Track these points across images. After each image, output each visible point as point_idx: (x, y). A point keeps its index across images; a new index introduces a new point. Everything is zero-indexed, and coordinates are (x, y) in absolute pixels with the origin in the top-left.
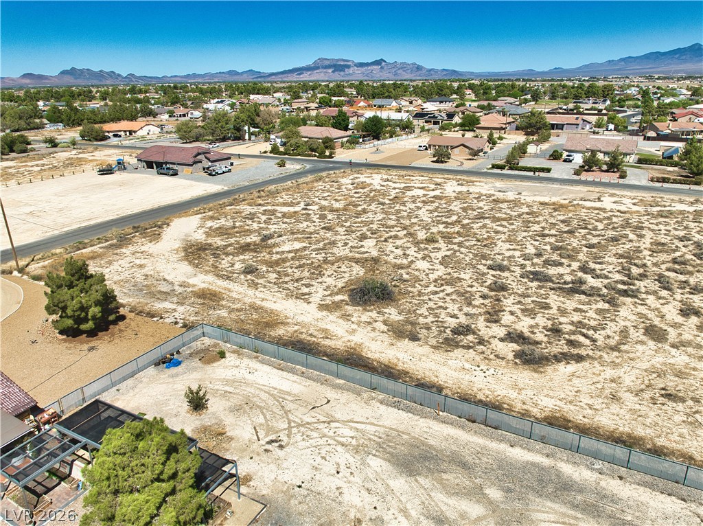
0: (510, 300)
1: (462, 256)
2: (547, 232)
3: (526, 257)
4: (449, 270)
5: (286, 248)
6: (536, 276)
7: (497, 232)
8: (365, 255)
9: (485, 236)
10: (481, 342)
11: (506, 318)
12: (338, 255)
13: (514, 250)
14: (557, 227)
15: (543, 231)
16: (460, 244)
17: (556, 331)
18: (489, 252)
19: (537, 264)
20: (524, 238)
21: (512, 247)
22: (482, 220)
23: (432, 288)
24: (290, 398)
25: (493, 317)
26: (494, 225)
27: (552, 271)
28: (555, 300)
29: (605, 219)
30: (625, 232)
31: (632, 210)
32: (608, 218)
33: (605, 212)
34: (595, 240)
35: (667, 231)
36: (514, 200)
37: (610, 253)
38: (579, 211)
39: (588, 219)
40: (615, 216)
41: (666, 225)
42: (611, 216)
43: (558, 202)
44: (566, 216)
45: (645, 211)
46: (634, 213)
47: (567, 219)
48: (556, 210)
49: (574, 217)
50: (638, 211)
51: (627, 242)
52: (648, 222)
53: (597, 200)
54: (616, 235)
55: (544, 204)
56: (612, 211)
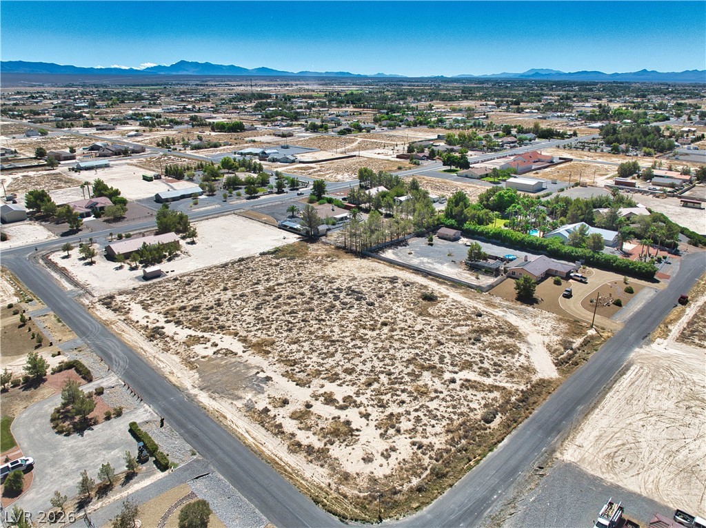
0: (382, 292)
1: (379, 312)
2: (315, 322)
3: (350, 308)
6: (359, 299)
7: (342, 326)
9: (353, 323)
10: (404, 283)
11: (390, 287)
13: (350, 313)
14: (303, 326)
15: (316, 324)
16: (372, 320)
17: (380, 282)
18: (364, 313)
19: (351, 304)
20: (334, 320)
22: (337, 339)
25: (393, 288)
26: (335, 333)
27: (350, 300)
28: (368, 290)
29: (261, 330)
30: (275, 317)
31: (224, 336)
32: (258, 330)
33: (246, 337)
34: (301, 314)
35: (250, 315)
36: (282, 361)
37: (312, 305)
38: (260, 340)
39: (272, 330)
40: (249, 331)
41: (239, 320)
42: (251, 332)
43: (254, 353)
44: (279, 335)
45: (219, 334)
46: (230, 333)
47: (285, 332)
48: (273, 344)
49: (275, 334)
50: (224, 334)
51: (289, 310)
52: (243, 323)
53: (220, 351)
54: (284, 315)
55: (267, 353)
56: (240, 336)
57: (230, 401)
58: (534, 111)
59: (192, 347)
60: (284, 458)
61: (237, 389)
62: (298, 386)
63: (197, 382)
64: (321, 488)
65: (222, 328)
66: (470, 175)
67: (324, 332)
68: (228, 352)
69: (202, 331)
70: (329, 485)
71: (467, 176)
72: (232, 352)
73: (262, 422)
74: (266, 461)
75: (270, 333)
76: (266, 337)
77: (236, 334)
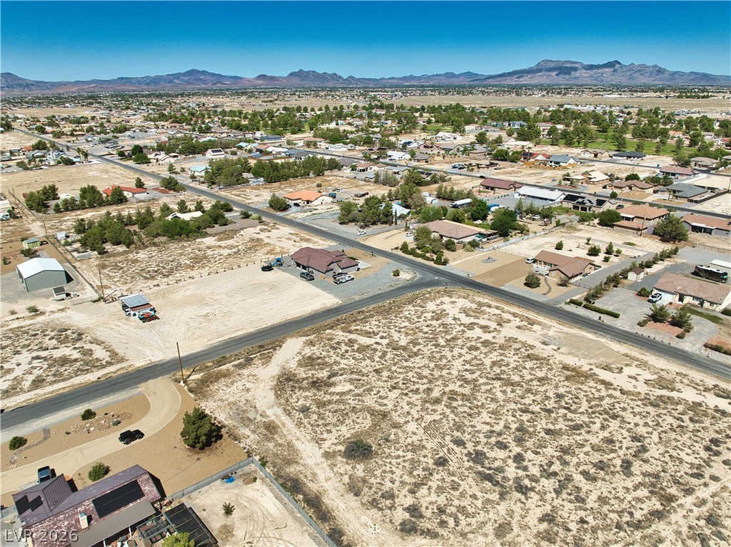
4: (424, 437)
5: (338, 389)
8: (382, 408)
9: (479, 404)
10: (392, 507)
12: (366, 404)
15: (530, 405)
16: (454, 409)
19: (489, 444)
20: (508, 411)
21: (488, 420)
23: (399, 452)
24: (270, 519)
26: (499, 389)
29: (598, 398)
30: (596, 420)
31: (636, 390)
32: (601, 399)
33: (607, 389)
34: (561, 425)
35: (636, 425)
36: (545, 359)
37: (556, 444)
38: (587, 384)
39: (582, 397)
40: (610, 396)
41: (644, 416)
42: (608, 395)
43: (580, 368)
44: (568, 389)
45: (645, 394)
46: (633, 395)
47: (564, 393)
48: (567, 378)
49: (574, 391)
50: (639, 393)
51: (584, 433)
52: (631, 410)
53: (617, 370)
54: (585, 422)
55: (565, 368)
56: (615, 389)
75: (583, 393)
76: (581, 387)
77: (622, 392)
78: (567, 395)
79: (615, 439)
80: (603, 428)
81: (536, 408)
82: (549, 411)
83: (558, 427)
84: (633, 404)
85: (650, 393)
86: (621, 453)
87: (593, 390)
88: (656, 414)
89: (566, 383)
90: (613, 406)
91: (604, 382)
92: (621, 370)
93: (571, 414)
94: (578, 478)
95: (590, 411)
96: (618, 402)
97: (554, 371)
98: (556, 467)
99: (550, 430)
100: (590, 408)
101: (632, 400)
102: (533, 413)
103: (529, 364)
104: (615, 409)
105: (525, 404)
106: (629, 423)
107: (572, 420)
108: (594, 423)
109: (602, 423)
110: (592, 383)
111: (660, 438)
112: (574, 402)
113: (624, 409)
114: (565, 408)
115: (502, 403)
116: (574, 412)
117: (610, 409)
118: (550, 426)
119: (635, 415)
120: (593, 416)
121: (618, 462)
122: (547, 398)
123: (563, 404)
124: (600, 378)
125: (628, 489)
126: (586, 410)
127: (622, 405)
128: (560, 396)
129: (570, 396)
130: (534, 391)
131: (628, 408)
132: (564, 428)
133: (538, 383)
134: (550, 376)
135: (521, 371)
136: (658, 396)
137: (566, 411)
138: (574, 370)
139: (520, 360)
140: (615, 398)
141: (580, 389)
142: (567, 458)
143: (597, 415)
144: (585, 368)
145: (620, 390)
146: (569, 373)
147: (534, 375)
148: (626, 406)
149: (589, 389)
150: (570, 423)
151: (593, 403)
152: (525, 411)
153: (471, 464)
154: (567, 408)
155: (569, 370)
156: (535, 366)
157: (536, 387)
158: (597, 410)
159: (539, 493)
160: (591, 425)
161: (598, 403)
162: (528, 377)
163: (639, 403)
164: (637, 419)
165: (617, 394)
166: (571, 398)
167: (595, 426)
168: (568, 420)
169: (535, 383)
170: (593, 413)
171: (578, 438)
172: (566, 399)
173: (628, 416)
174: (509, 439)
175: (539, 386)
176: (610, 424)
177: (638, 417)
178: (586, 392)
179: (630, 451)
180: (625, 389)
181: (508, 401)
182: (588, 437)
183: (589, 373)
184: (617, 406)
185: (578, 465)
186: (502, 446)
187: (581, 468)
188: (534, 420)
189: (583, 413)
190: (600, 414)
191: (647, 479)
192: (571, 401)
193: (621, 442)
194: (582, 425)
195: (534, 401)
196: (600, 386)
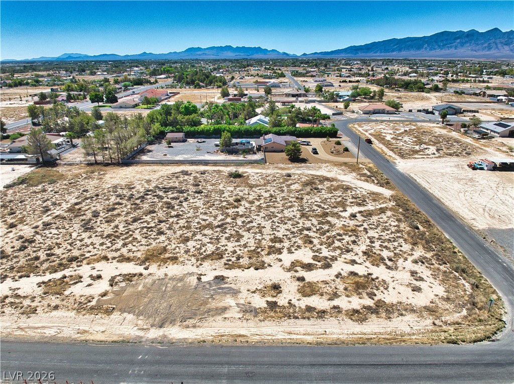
0: (191, 182)
1: (216, 195)
2: (175, 219)
3: (186, 200)
4: (217, 188)
6: (182, 192)
7: (206, 213)
9: (211, 209)
10: (197, 173)
11: (192, 178)
13: (193, 203)
14: (168, 226)
15: (178, 220)
16: (222, 201)
17: (177, 177)
18: (205, 199)
19: (182, 197)
20: (189, 212)
21: (195, 204)
22: (220, 223)
23: (220, 181)
25: (195, 178)
26: (210, 220)
27: (175, 195)
28: (177, 184)
29: (128, 244)
30: (123, 229)
31: (92, 265)
32: (125, 245)
33: (122, 255)
34: (148, 218)
35: (90, 237)
36: (203, 259)
37: (144, 209)
38: (144, 252)
39: (142, 240)
40: (117, 250)
41: (84, 245)
42: (119, 250)
43: (160, 265)
44: (158, 241)
45: (81, 266)
46: (94, 260)
47: (159, 236)
48: (165, 250)
49: (151, 241)
50: (88, 264)
51: (129, 219)
52: (95, 246)
53: (116, 280)
54: (131, 225)
55: (174, 259)
56: (114, 258)
57: (219, 318)
58: (104, 73)
59: (67, 293)
60: (365, 331)
61: (205, 303)
62: (260, 270)
63: (140, 322)
64: (432, 331)
65: (73, 259)
66: (124, 106)
67: (198, 223)
68: (129, 278)
69: (51, 273)
70: (434, 324)
71: (121, 107)
72: (135, 275)
73: (290, 316)
74: (359, 343)
75: (143, 243)
76: (147, 247)
77: (106, 258)
78: (156, 237)
79: (106, 224)
80: (117, 227)
81: (171, 220)
82: (160, 222)
83: (149, 216)
84: (95, 251)
85: (76, 268)
86: (100, 219)
87: (134, 249)
88: (72, 251)
89: (162, 245)
90: (112, 243)
91: (128, 260)
92: (112, 282)
93: (144, 226)
94: (124, 202)
95: (131, 233)
96: (108, 248)
97: (182, 251)
98: (138, 202)
99: (154, 213)
100: (131, 235)
101: (96, 255)
102: (172, 217)
103: (210, 248)
104: (110, 241)
105: (182, 219)
106: (96, 236)
107: (142, 223)
108: (124, 227)
109: (118, 229)
110: (139, 255)
111: (71, 235)
112: (146, 233)
113: (102, 244)
114: (152, 227)
115: (198, 214)
116: (143, 228)
117: (114, 240)
118: (155, 215)
119: (92, 244)
120: (126, 231)
121: (101, 214)
122: (169, 229)
123: (154, 229)
124: (133, 262)
125: (94, 206)
126: (134, 232)
127: (104, 247)
128: (161, 233)
129: (152, 237)
130: (184, 229)
131: (98, 247)
132: (144, 217)
133: (186, 235)
134: (182, 245)
135: (210, 239)
136: (68, 268)
137: (148, 226)
138: (165, 261)
139: (224, 248)
140: (112, 250)
141: (148, 245)
142: (133, 206)
143: (124, 232)
144: (153, 268)
145: (108, 260)
146: (167, 255)
147: (196, 240)
148: (101, 248)
149: (140, 248)
150: (142, 221)
151: (131, 239)
152: (177, 216)
153: (183, 189)
154: (149, 228)
155: (169, 258)
156: (204, 249)
157: (185, 232)
158: (125, 236)
159: (141, 192)
160: (126, 225)
161: (127, 241)
162: (198, 237)
163: (88, 255)
164: (89, 241)
165: (110, 255)
166: (150, 235)
167: (123, 225)
168: (143, 222)
169: (190, 234)
170: (128, 233)
171: (132, 216)
172: (155, 234)
173: (97, 241)
174: (173, 202)
175: (183, 234)
176: (112, 230)
177: (88, 244)
178: (141, 245)
179: (94, 221)
180: (104, 262)
181: (196, 217)
182: (126, 218)
183: (147, 264)
184: (109, 245)
185: (126, 206)
186: (173, 198)
187: (124, 205)
188: (167, 213)
189: (136, 229)
190: (121, 234)
191: (82, 213)
192: (149, 233)
193: (101, 224)
194: (133, 222)
195: (178, 223)
196: (131, 254)
